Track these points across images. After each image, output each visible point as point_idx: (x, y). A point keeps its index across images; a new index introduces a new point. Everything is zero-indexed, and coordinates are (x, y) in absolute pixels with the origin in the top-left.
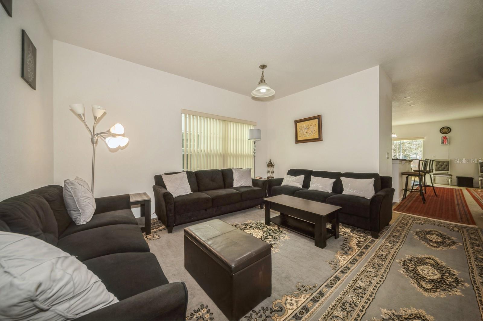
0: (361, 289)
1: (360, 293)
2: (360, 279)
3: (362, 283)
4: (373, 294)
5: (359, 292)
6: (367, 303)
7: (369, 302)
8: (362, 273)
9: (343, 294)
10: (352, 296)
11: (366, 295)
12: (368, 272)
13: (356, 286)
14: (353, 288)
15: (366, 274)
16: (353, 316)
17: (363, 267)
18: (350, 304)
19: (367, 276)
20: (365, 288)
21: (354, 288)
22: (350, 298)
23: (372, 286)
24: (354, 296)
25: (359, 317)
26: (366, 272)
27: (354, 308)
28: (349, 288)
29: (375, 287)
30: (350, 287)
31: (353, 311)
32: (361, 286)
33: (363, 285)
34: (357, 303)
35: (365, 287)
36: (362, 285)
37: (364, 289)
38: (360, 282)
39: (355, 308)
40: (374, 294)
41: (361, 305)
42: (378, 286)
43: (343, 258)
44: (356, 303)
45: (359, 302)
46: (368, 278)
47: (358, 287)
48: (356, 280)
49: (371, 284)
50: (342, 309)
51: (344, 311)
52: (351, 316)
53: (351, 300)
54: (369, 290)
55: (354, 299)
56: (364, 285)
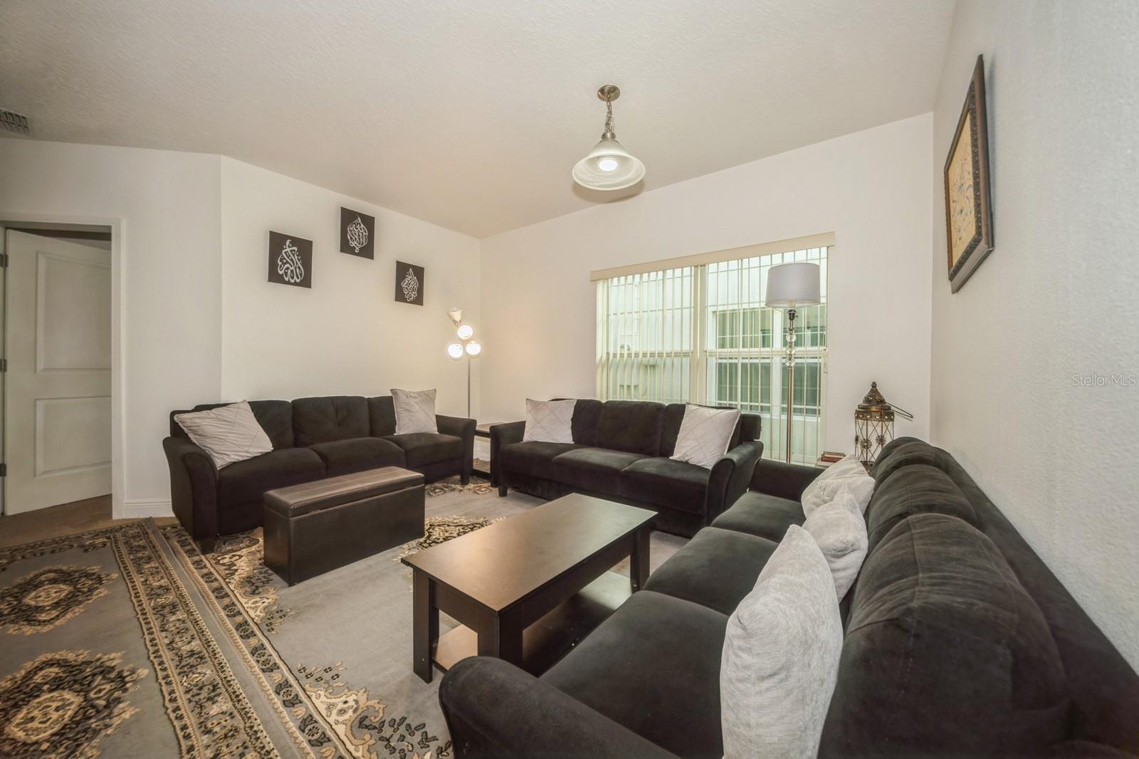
0: (205, 700)
1: (198, 692)
2: (236, 713)
3: (218, 710)
4: (177, 718)
5: (202, 691)
6: (170, 694)
7: (167, 698)
8: (251, 727)
9: (221, 663)
10: (206, 676)
11: (186, 702)
12: (246, 748)
13: (220, 694)
14: (220, 685)
15: (243, 736)
16: (170, 662)
17: (272, 745)
18: (192, 666)
19: (233, 735)
20: (201, 710)
21: (220, 688)
22: (204, 671)
23: (196, 730)
24: (203, 679)
25: (161, 669)
26: (248, 744)
27: (181, 668)
28: (225, 678)
29: (189, 734)
30: (229, 681)
31: (178, 666)
32: (213, 703)
33: (214, 710)
34: (185, 677)
35: (204, 711)
36: (215, 706)
37: (201, 707)
38: (224, 708)
39: (178, 670)
40: (173, 719)
41: (176, 682)
42: (184, 744)
43: (341, 706)
44: (187, 676)
45: (184, 680)
46: (224, 732)
47: (215, 696)
48: (239, 701)
49: (203, 729)
50: (196, 652)
51: (190, 653)
52: (173, 660)
53: (199, 671)
54: (191, 716)
55: (197, 677)
56: (212, 712)
